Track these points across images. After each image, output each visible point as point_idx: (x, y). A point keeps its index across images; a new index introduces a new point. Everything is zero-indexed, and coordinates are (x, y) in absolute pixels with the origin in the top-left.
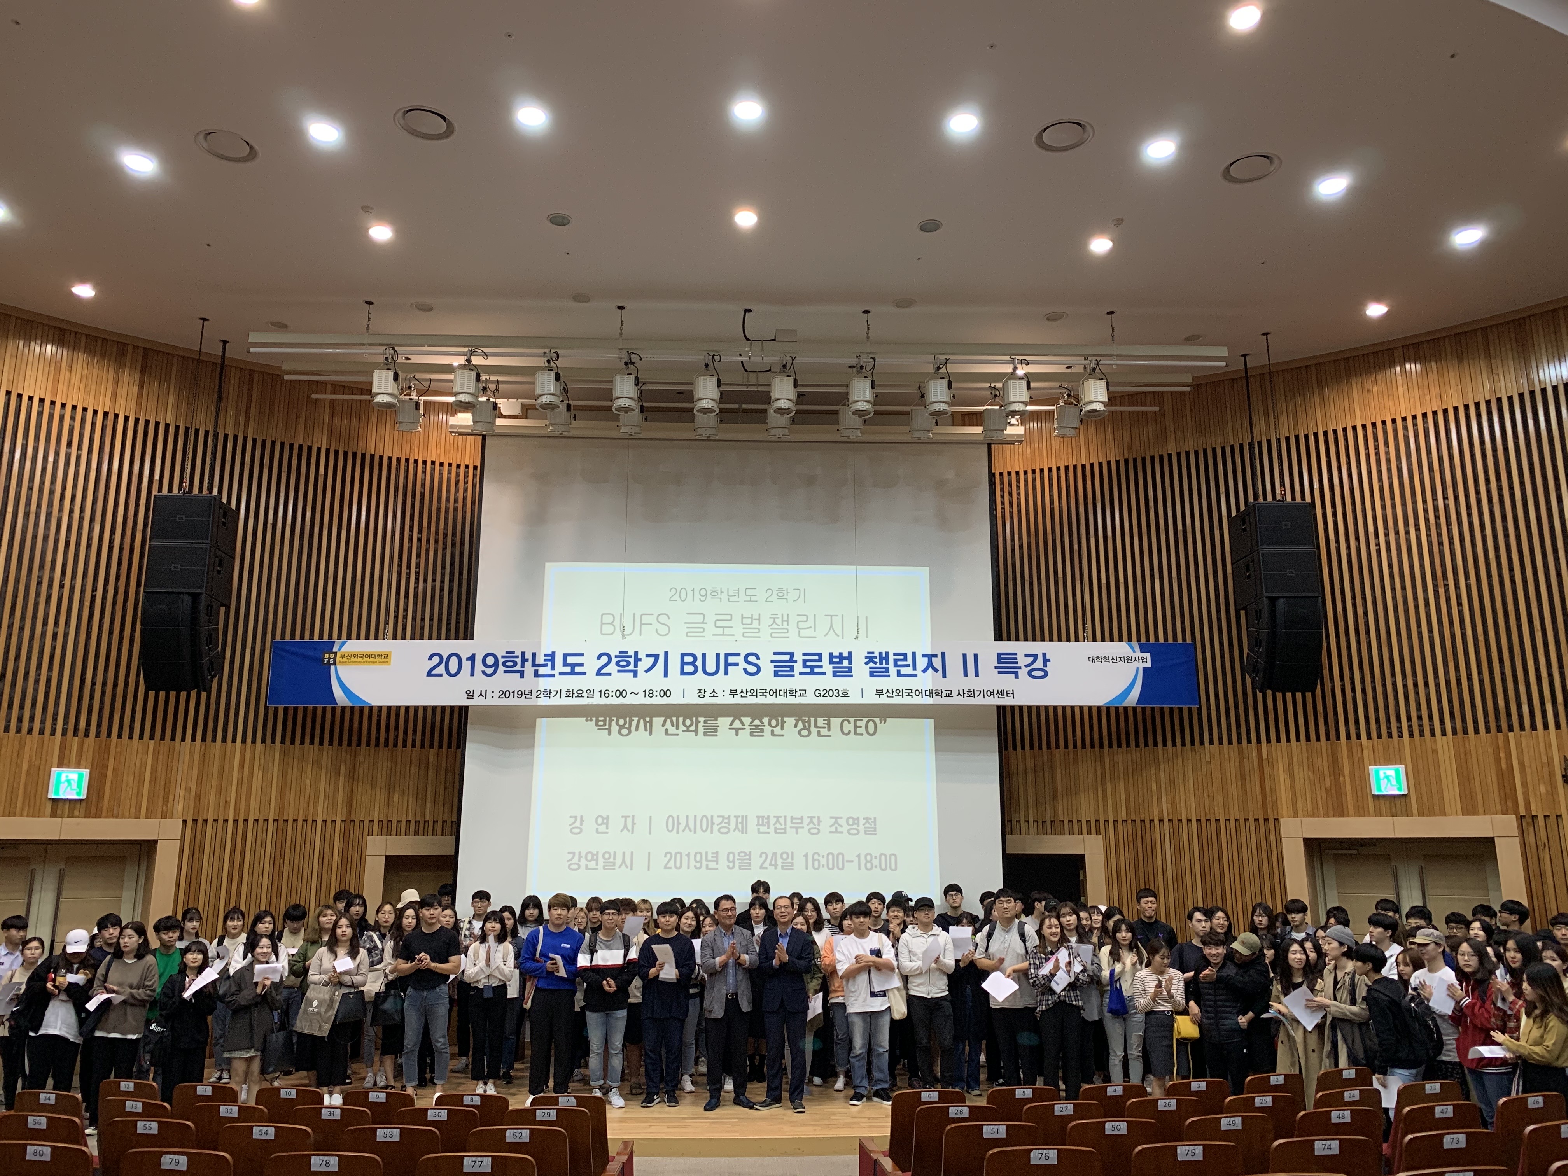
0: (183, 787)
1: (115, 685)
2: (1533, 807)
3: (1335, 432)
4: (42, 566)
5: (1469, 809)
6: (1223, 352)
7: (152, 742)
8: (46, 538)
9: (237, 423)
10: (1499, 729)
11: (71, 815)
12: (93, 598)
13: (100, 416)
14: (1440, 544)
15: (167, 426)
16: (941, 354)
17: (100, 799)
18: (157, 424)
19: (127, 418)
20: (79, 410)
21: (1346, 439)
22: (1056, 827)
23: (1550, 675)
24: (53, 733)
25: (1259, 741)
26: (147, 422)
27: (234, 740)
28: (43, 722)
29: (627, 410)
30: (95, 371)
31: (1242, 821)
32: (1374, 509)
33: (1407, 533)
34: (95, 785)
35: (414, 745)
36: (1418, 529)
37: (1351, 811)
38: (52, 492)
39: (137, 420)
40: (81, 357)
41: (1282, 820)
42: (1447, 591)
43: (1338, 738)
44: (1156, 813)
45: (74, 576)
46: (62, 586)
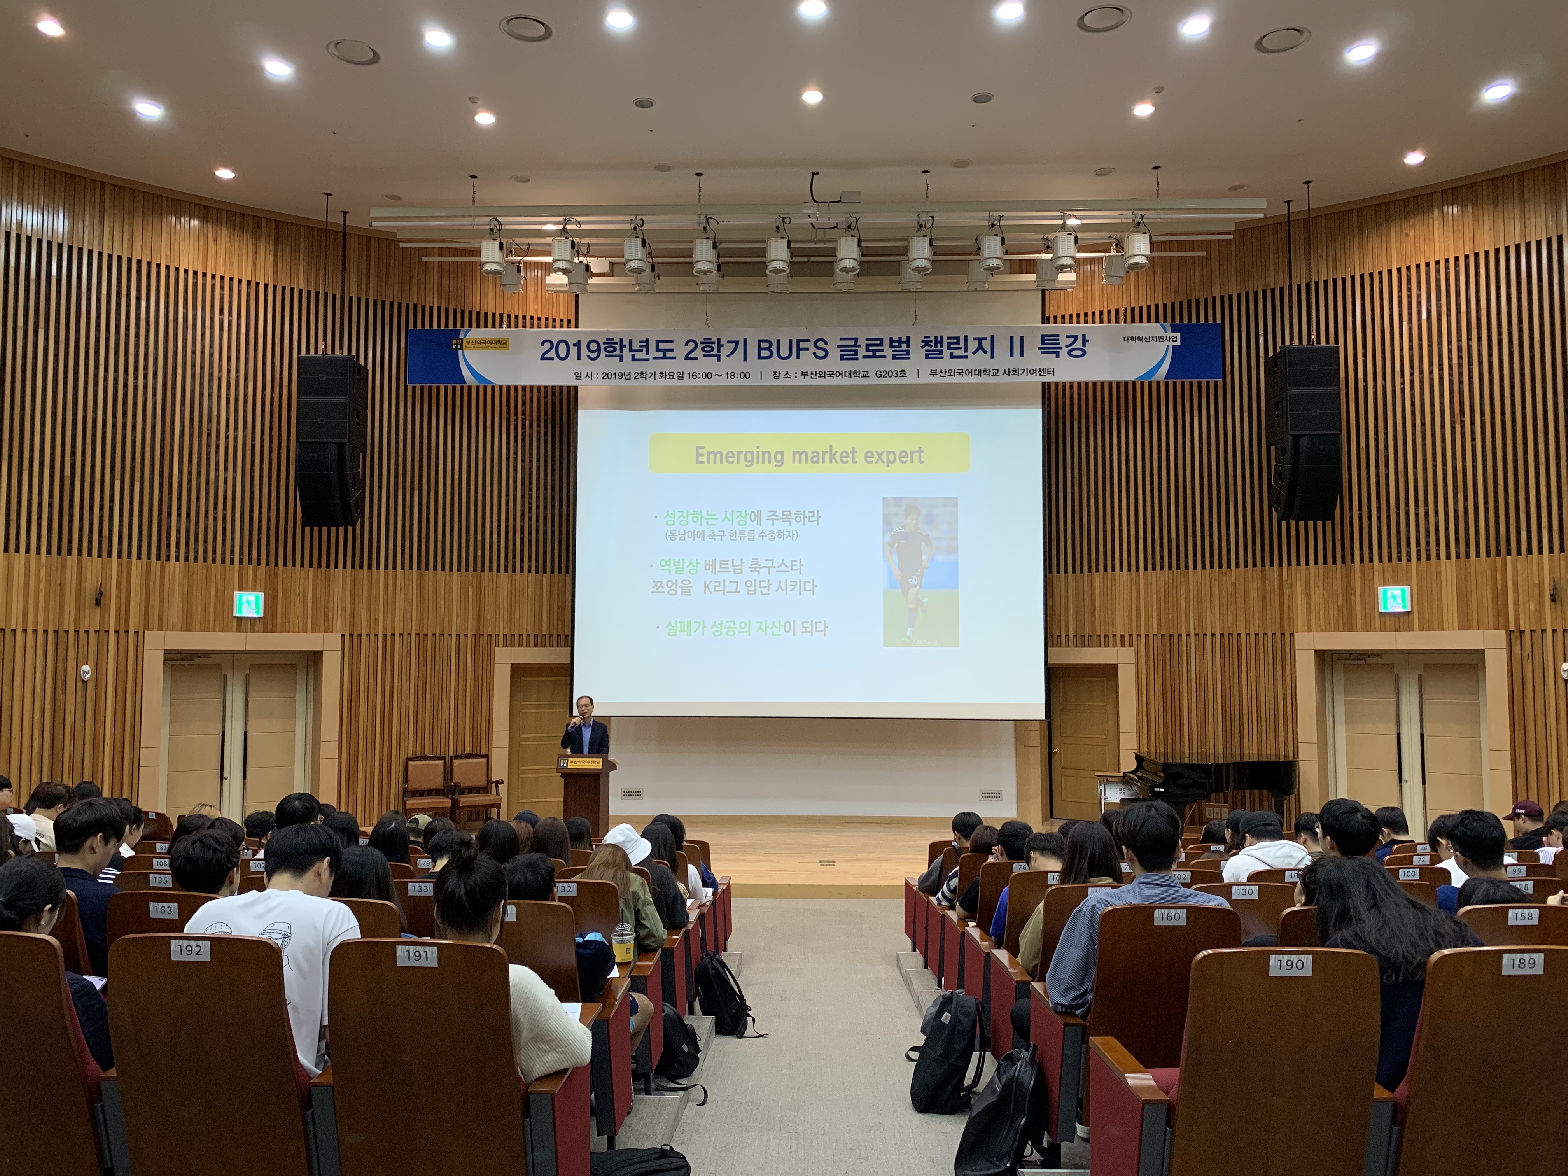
0: (340, 607)
1: (278, 522)
2: (1522, 623)
3: (1371, 275)
4: (210, 421)
5: (1465, 624)
6: (1262, 203)
7: (311, 569)
8: (210, 396)
9: (359, 286)
10: (1498, 554)
11: (253, 631)
12: (253, 446)
13: (244, 284)
14: (1461, 382)
15: (301, 291)
16: (996, 211)
17: (274, 617)
18: (292, 290)
19: (266, 286)
20: (227, 280)
21: (1381, 282)
22: (1093, 640)
23: (1549, 505)
24: (232, 562)
25: (1281, 564)
26: (284, 288)
27: (378, 568)
28: (223, 553)
29: (706, 272)
30: (237, 243)
31: (1261, 635)
32: (1402, 350)
33: (1431, 372)
34: (270, 605)
35: (529, 571)
36: (1441, 369)
37: (1359, 627)
38: (211, 355)
39: (275, 287)
40: (224, 232)
41: (1296, 635)
42: (1463, 427)
43: (1353, 562)
44: (1184, 628)
45: (236, 429)
46: (227, 437)
